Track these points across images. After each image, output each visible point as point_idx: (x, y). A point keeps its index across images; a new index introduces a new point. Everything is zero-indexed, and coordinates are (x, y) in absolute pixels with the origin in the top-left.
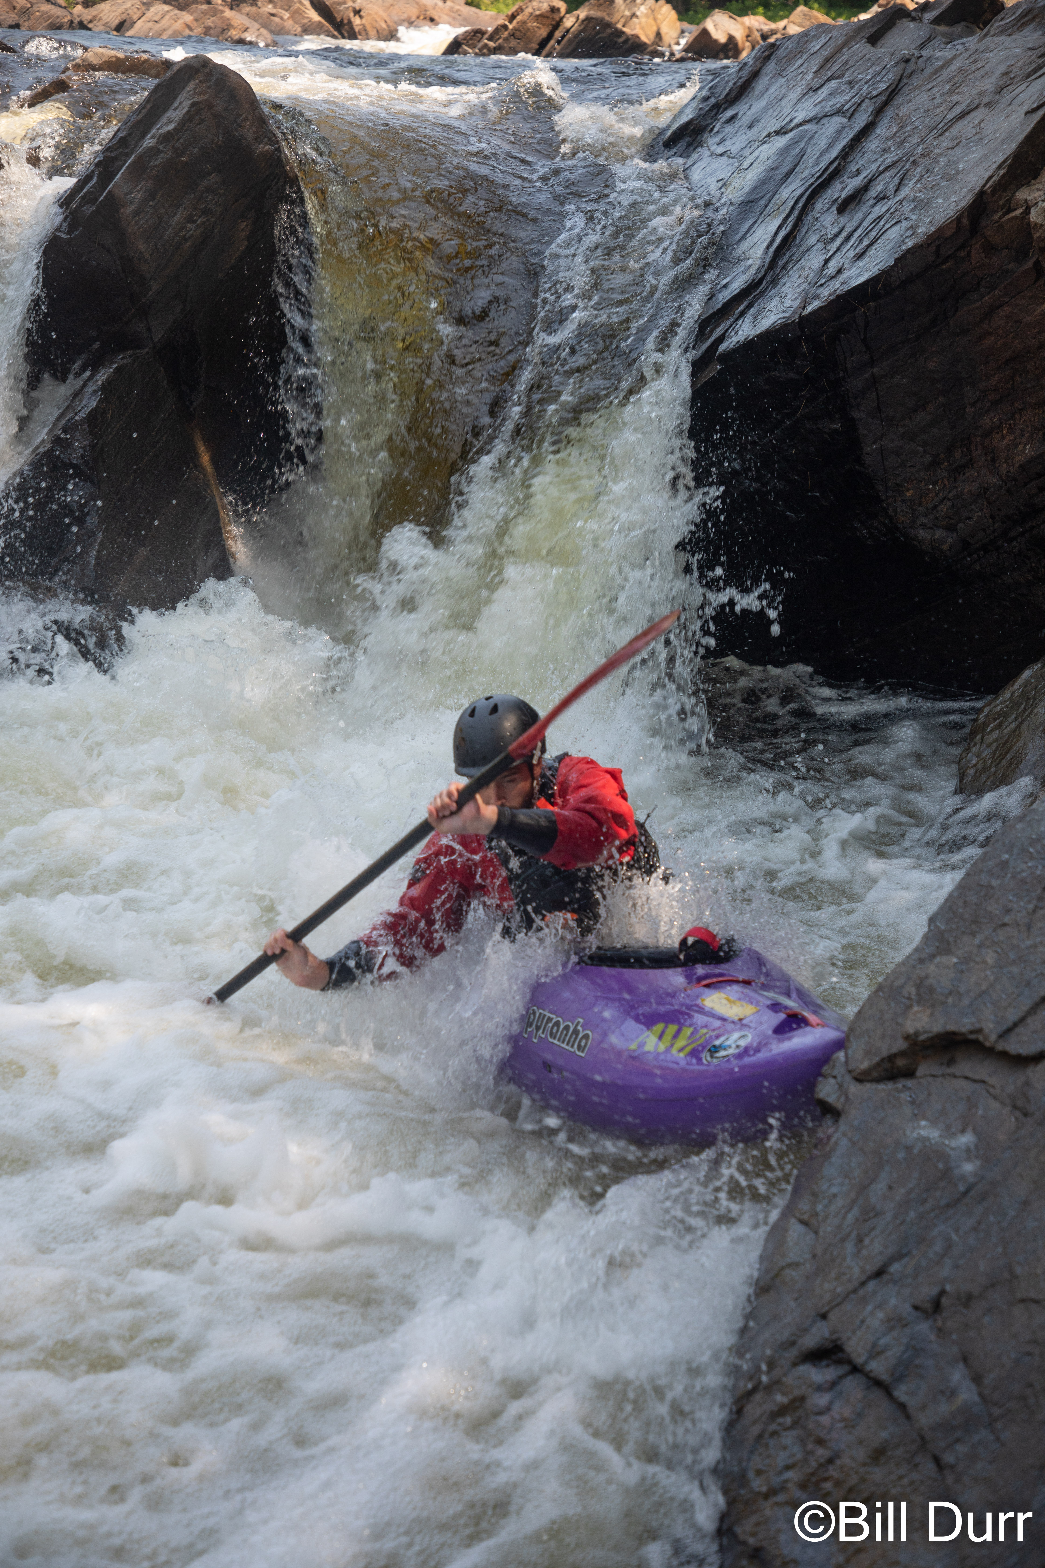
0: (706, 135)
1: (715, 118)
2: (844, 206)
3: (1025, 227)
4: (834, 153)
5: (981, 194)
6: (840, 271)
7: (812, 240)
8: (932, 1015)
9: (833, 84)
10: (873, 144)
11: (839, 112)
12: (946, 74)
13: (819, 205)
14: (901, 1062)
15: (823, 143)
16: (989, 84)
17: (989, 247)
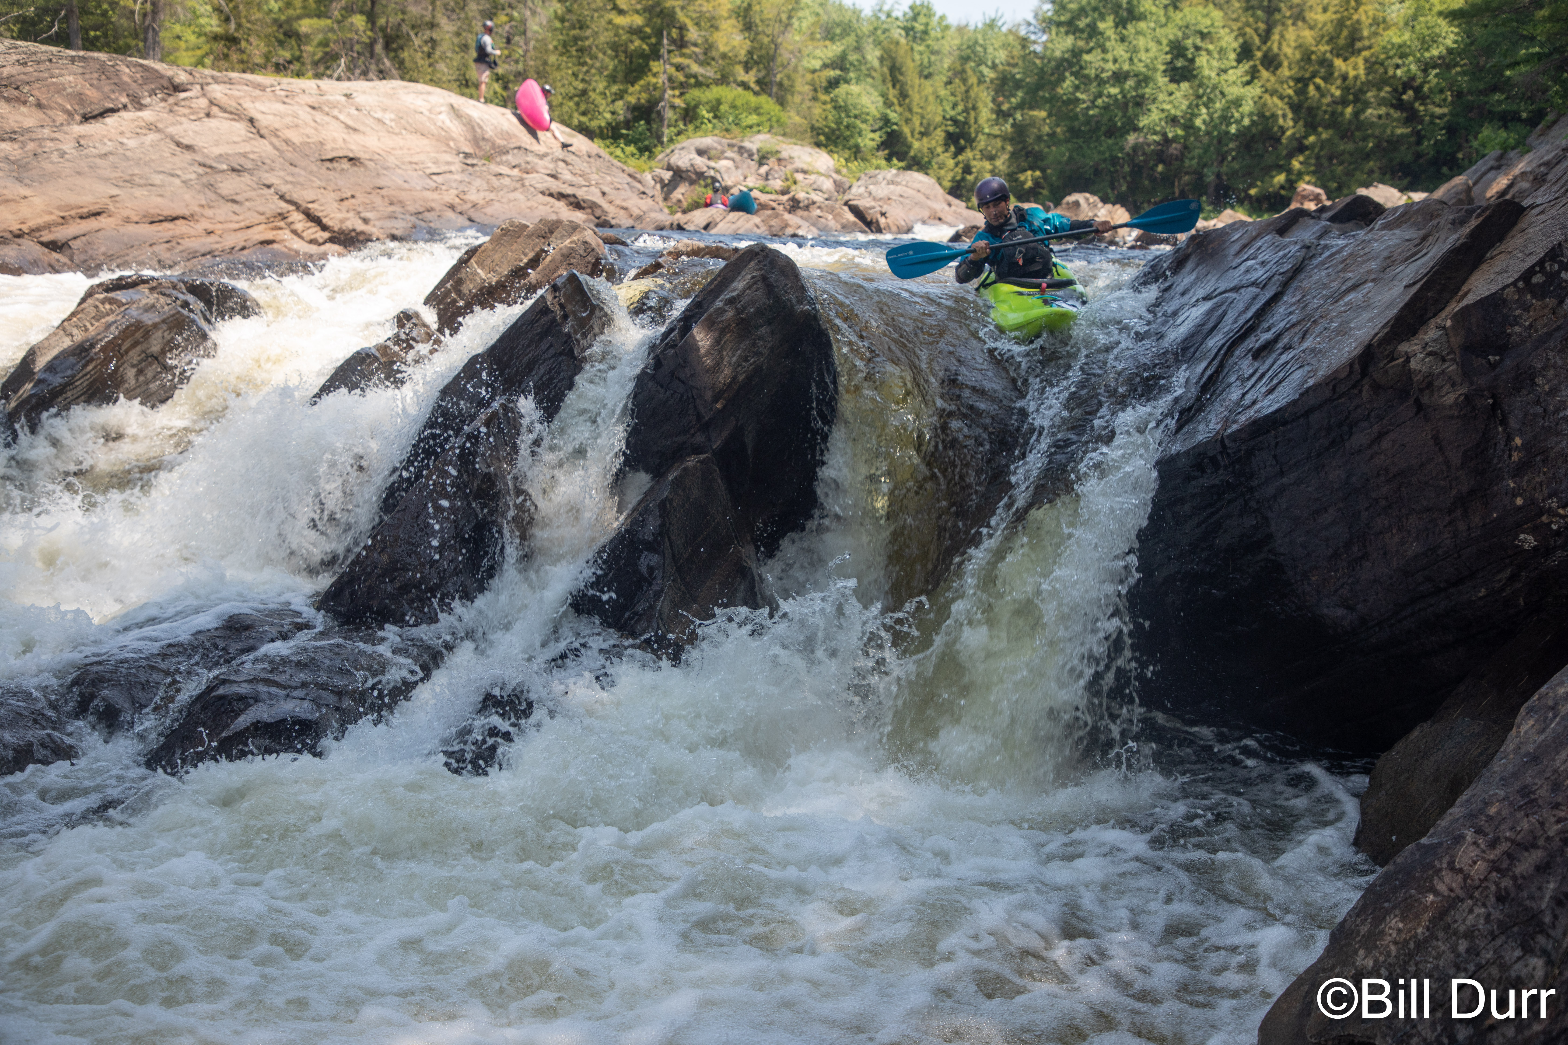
2: (1258, 354)
3: (1406, 373)
4: (1249, 314)
5: (1369, 347)
6: (1254, 403)
7: (1233, 379)
9: (1249, 263)
10: (1281, 308)
11: (1254, 284)
12: (1339, 257)
13: (1237, 353)
15: (1241, 306)
16: (1373, 266)
17: (1377, 388)
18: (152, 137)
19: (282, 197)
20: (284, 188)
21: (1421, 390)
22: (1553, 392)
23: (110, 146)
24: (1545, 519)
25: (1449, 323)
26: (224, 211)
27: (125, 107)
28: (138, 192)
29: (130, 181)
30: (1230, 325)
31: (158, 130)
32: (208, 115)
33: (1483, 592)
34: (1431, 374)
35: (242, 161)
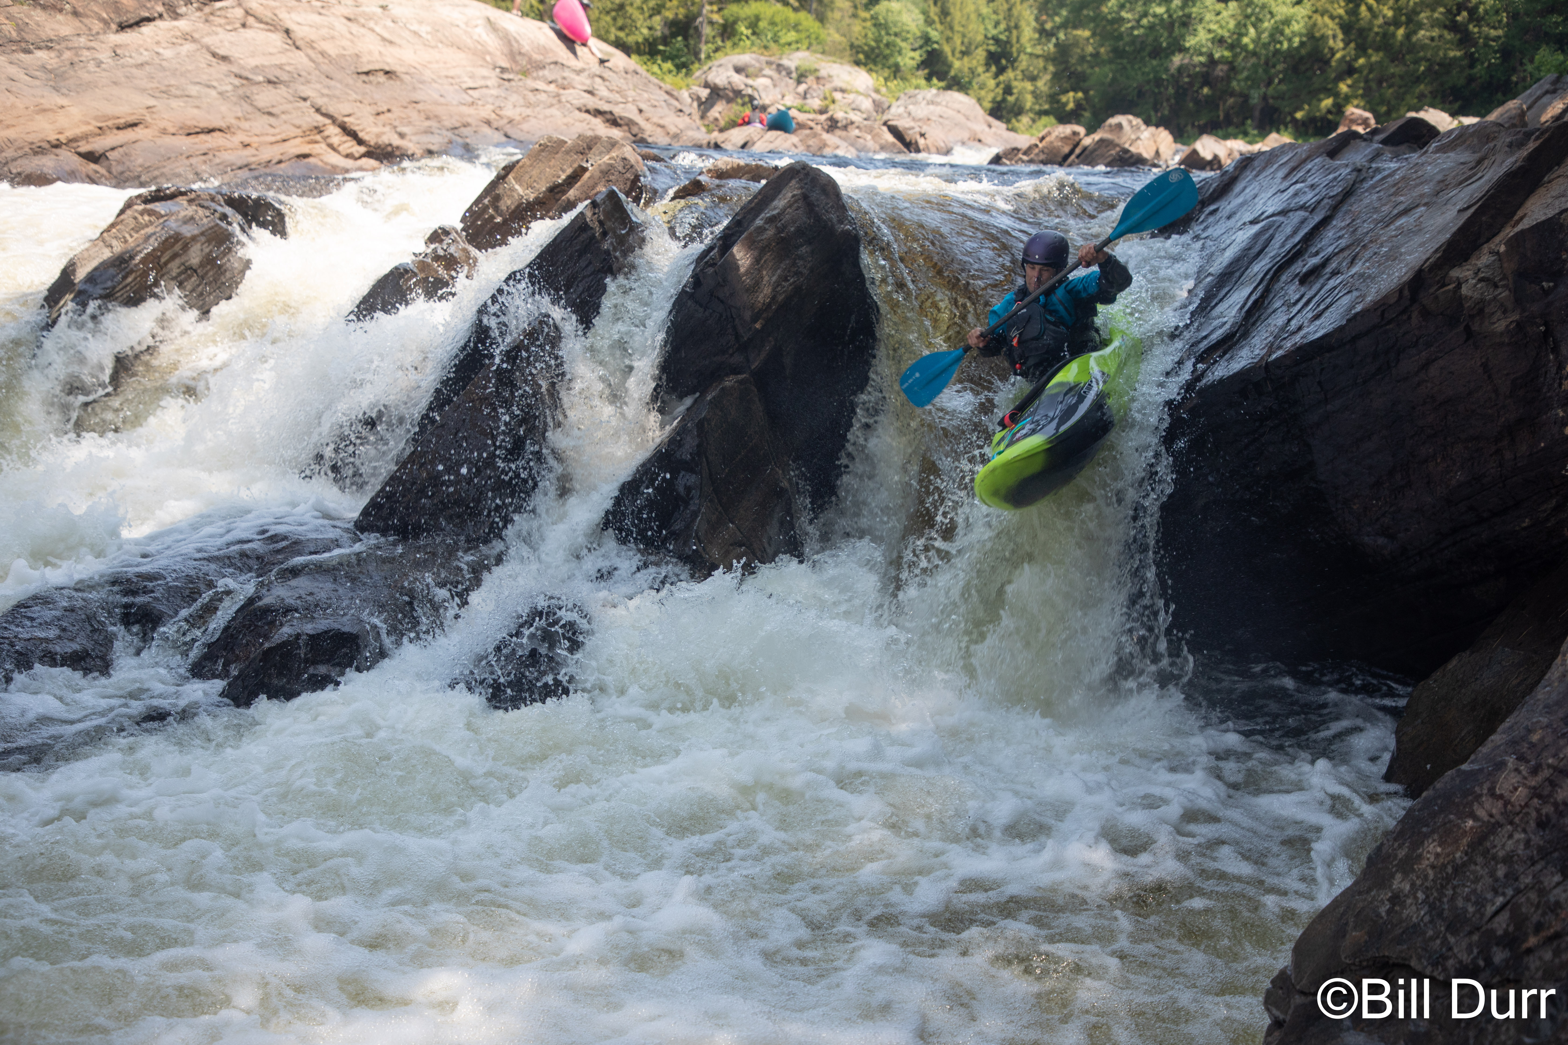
1: (1201, 211)
2: (1305, 279)
3: (1457, 298)
4: (1297, 238)
5: (1420, 272)
6: (1300, 328)
7: (1277, 304)
9: (1298, 186)
10: (1329, 233)
11: (1302, 207)
12: (1391, 181)
13: (1284, 278)
15: (1288, 230)
16: (1427, 189)
17: (1426, 313)
18: (188, 47)
19: (318, 110)
20: (320, 102)
21: (1472, 317)
23: (146, 56)
25: (1502, 249)
26: (260, 123)
27: (161, 16)
28: (175, 103)
29: (166, 92)
30: (1276, 249)
31: (194, 40)
32: (244, 25)
33: (1527, 522)
34: (1482, 300)
35: (278, 73)
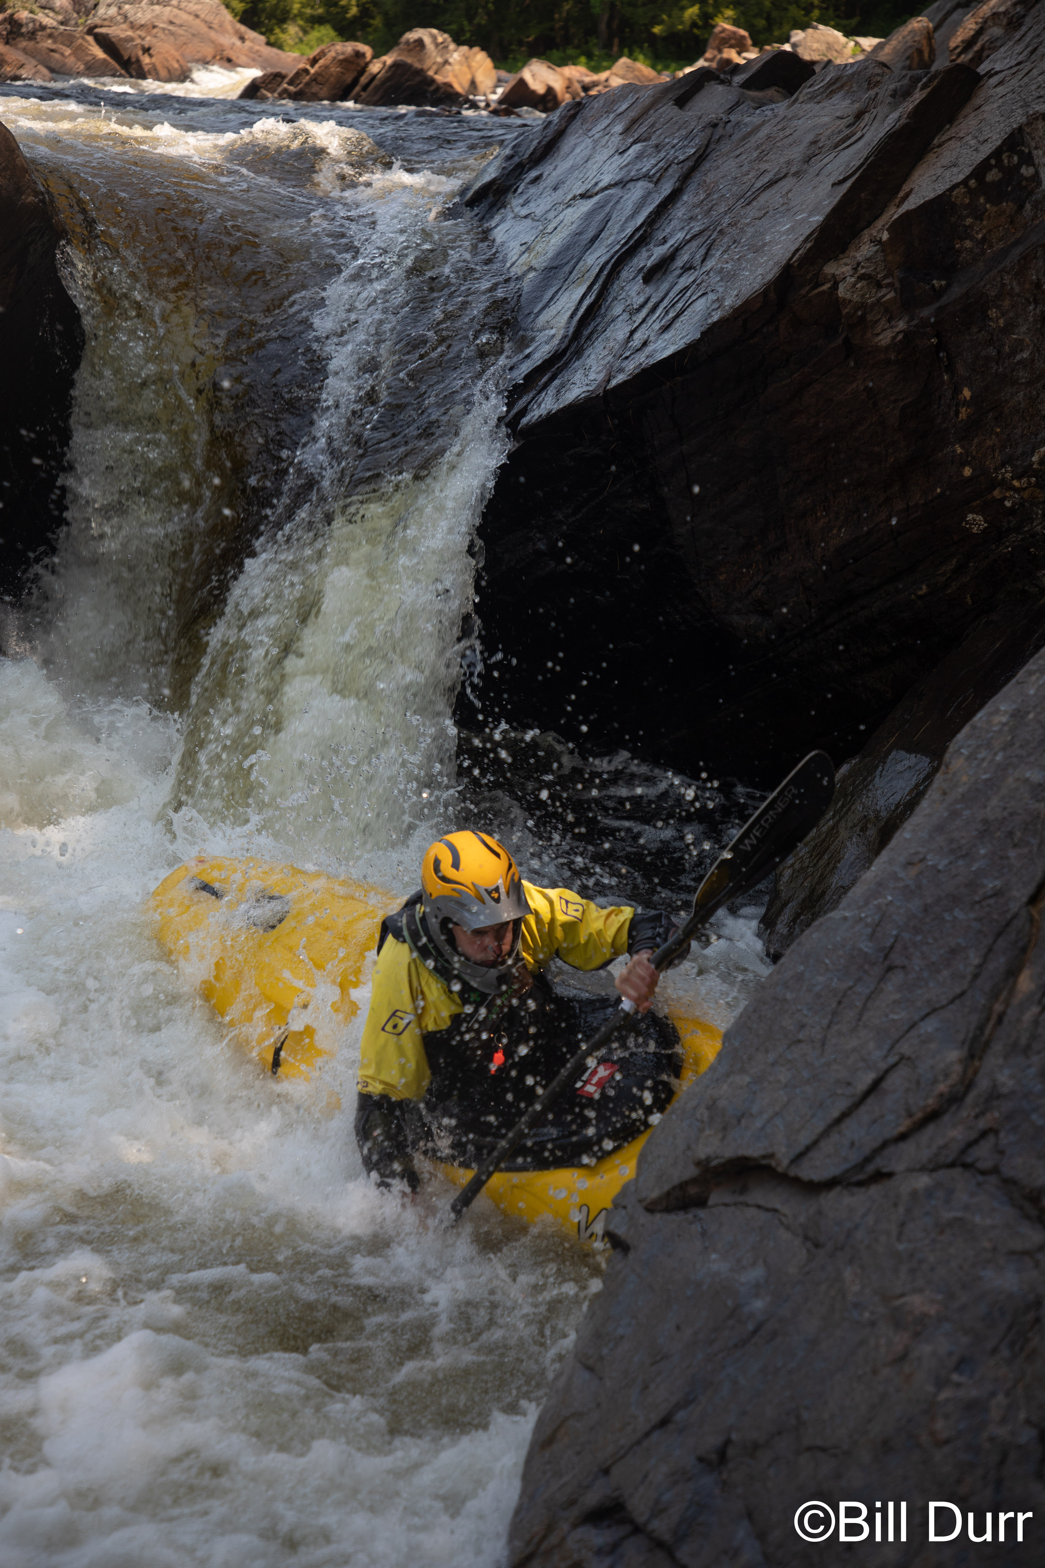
0: (510, 195)
1: (519, 179)
2: (650, 275)
3: (833, 303)
4: (640, 220)
5: (787, 267)
6: (645, 344)
7: (618, 309)
8: (723, 1138)
9: (640, 146)
10: (680, 211)
11: (646, 176)
12: (753, 141)
13: (625, 274)
14: (693, 1190)
15: (629, 208)
16: (796, 153)
17: (797, 323)
21: (852, 327)
22: (1010, 327)
24: (997, 493)
25: (885, 236)
30: (615, 234)
33: (924, 589)
34: (862, 305)
